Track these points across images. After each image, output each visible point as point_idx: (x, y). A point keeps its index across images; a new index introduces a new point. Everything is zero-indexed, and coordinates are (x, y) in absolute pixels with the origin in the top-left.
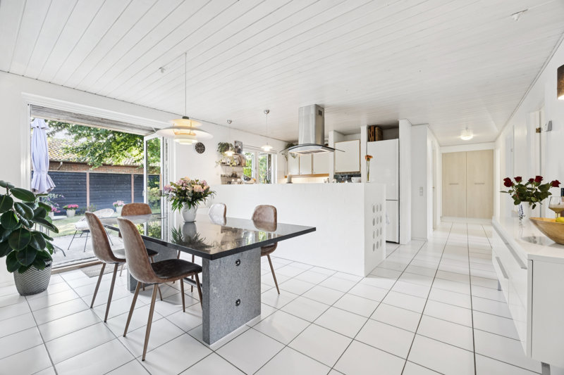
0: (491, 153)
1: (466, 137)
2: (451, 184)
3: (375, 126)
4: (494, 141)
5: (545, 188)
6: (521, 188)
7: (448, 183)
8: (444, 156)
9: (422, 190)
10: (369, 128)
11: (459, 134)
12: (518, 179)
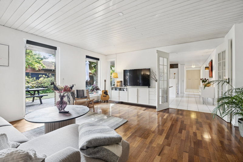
0: (200, 71)
1: (193, 67)
2: (189, 79)
3: (172, 64)
4: (200, 67)
5: (206, 80)
6: (203, 80)
7: (188, 79)
8: (187, 71)
9: (183, 81)
10: (170, 65)
11: (191, 66)
12: (203, 79)
